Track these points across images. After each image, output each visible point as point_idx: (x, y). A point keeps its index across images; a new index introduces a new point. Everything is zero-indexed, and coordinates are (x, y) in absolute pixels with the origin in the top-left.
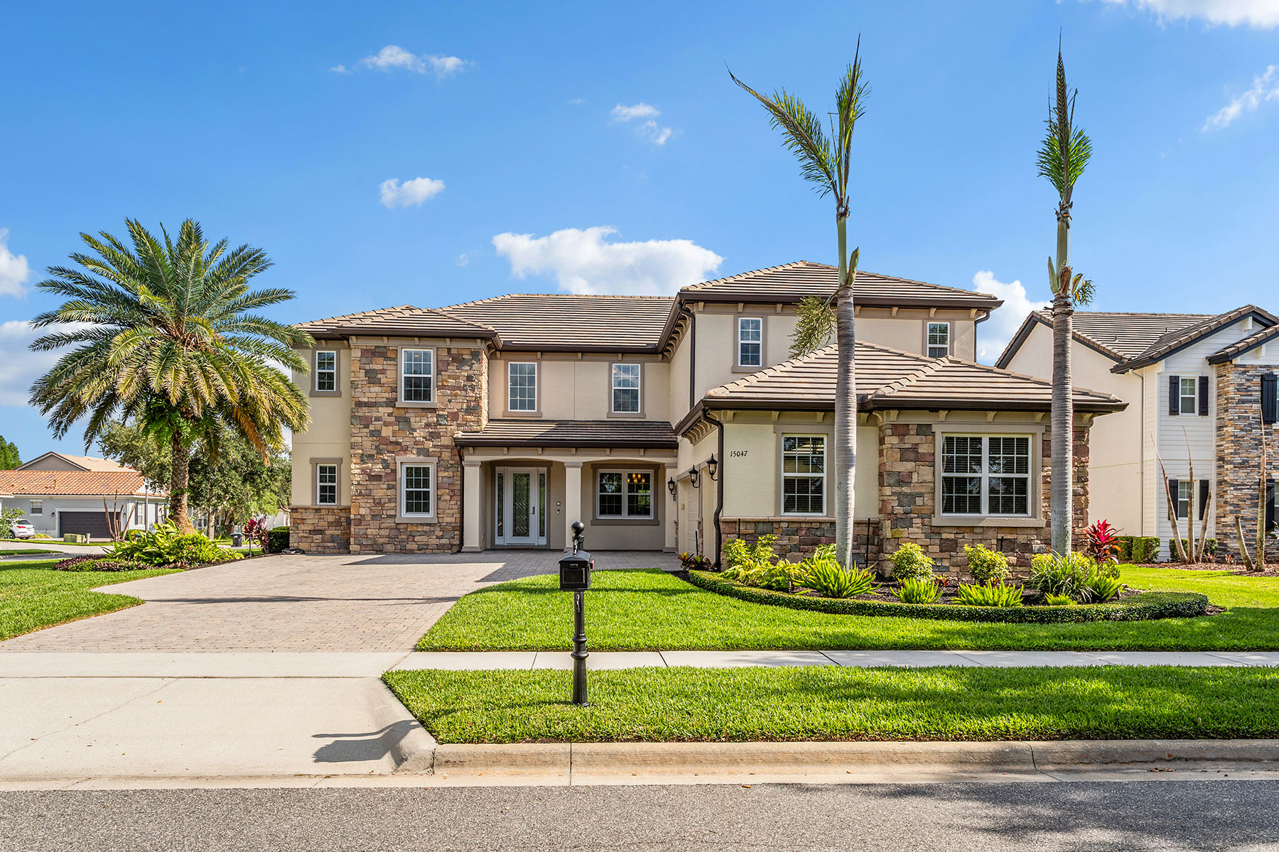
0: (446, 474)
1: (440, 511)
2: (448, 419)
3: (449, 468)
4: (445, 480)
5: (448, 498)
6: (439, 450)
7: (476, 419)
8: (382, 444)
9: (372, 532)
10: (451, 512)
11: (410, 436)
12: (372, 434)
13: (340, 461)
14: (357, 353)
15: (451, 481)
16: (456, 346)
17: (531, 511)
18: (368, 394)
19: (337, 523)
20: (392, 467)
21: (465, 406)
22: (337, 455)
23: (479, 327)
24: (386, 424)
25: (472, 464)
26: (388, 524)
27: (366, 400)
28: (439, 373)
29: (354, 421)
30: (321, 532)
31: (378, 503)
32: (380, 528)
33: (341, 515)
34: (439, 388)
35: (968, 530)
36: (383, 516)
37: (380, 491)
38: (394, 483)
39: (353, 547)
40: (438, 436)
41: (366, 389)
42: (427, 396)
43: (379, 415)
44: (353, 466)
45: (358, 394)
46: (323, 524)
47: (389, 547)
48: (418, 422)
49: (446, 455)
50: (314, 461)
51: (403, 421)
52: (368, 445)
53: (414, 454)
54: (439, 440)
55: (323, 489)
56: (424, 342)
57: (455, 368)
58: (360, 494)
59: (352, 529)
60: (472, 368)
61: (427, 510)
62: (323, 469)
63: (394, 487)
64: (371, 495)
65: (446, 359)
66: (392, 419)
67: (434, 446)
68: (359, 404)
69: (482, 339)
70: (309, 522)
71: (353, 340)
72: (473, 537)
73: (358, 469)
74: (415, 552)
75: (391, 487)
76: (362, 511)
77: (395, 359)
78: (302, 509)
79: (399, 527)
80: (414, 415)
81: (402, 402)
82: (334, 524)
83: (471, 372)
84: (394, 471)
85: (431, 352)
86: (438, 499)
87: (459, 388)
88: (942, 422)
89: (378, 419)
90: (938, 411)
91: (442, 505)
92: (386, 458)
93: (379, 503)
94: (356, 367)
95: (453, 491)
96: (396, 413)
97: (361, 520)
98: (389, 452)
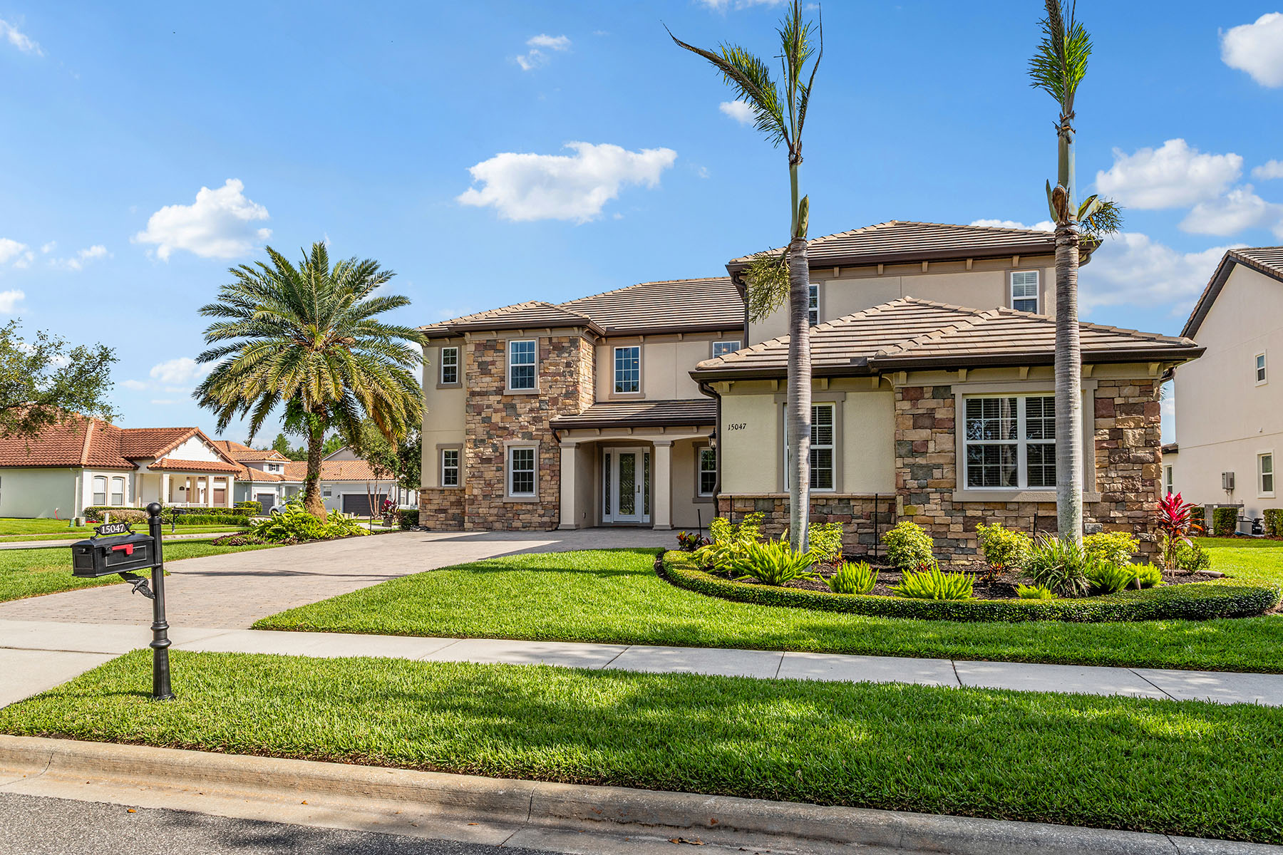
0: (547, 456)
1: (542, 491)
2: (549, 404)
3: (548, 450)
4: (546, 461)
5: (549, 478)
6: (541, 433)
7: (574, 402)
8: (492, 430)
9: (483, 511)
10: (551, 491)
11: (516, 421)
12: (484, 420)
13: (460, 446)
14: (471, 348)
15: (552, 462)
16: (557, 334)
17: (636, 489)
18: (480, 385)
19: (456, 503)
20: (501, 450)
21: (564, 391)
22: (458, 441)
23: (577, 316)
24: (496, 411)
25: (568, 446)
26: (497, 504)
27: (478, 389)
28: (541, 361)
29: (468, 409)
30: (444, 511)
32: (490, 508)
33: (460, 495)
34: (541, 375)
35: (999, 506)
36: (492, 496)
37: (490, 473)
38: (502, 465)
39: (467, 525)
40: (540, 420)
41: (479, 380)
42: (531, 384)
43: (489, 403)
44: (469, 451)
45: (472, 385)
46: (446, 504)
47: (498, 525)
48: (523, 408)
49: (547, 438)
50: (439, 447)
51: (510, 407)
52: (481, 430)
53: (519, 438)
54: (541, 424)
55: (447, 472)
56: (529, 333)
57: (555, 356)
58: (473, 476)
59: (467, 508)
60: (570, 354)
61: (531, 490)
63: (502, 469)
64: (482, 477)
65: (547, 347)
66: (501, 406)
67: (537, 430)
68: (473, 394)
69: (579, 327)
70: (435, 502)
71: (468, 336)
72: (569, 515)
73: (472, 453)
74: (520, 529)
75: (500, 468)
76: (476, 492)
77: (503, 351)
78: (429, 490)
79: (506, 506)
80: (518, 401)
81: (509, 390)
82: (454, 504)
83: (570, 359)
84: (502, 454)
85: (534, 342)
86: (541, 480)
87: (559, 374)
88: (962, 383)
89: (489, 407)
90: (957, 371)
91: (543, 485)
92: (495, 442)
93: (489, 484)
94: (472, 360)
95: (553, 471)
96: (504, 400)
97: (473, 501)
98: (498, 436)
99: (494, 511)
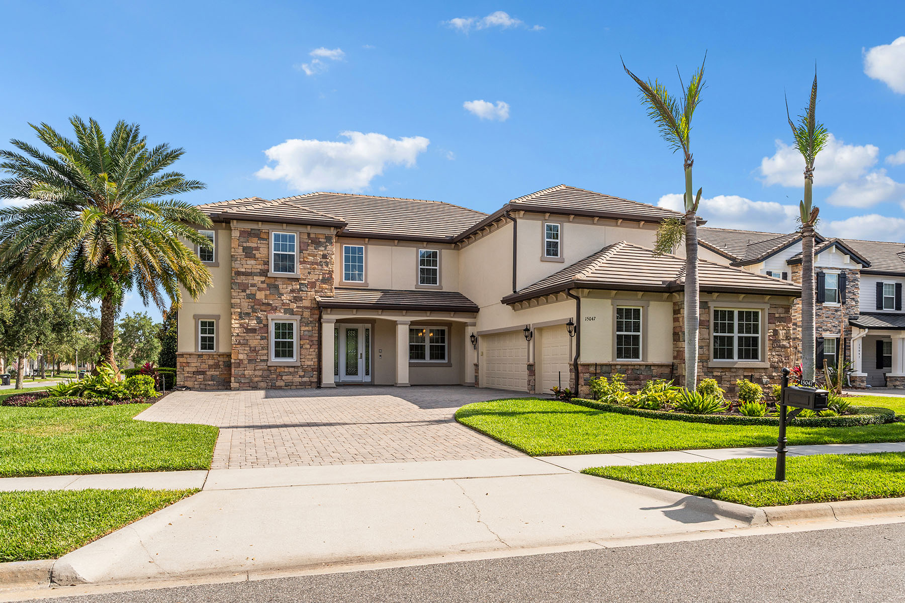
0: (307, 328)
2: (308, 287)
3: (309, 324)
4: (306, 333)
5: (308, 346)
6: (301, 310)
7: (330, 287)
8: (256, 305)
9: (249, 373)
10: (311, 357)
11: (279, 299)
12: (249, 297)
13: (218, 317)
14: (236, 234)
15: (310, 333)
16: (314, 231)
17: (359, 356)
18: (245, 266)
19: (216, 366)
20: (264, 322)
21: (321, 277)
22: (216, 313)
23: (333, 218)
24: (260, 289)
25: (329, 322)
26: (262, 367)
27: (243, 270)
28: (301, 251)
29: (233, 286)
30: (203, 373)
31: (254, 350)
32: (255, 370)
33: (220, 359)
34: (301, 263)
36: (257, 360)
37: (255, 341)
38: (266, 335)
39: (233, 385)
40: (301, 299)
41: (244, 262)
42: (291, 269)
43: (254, 282)
44: (233, 322)
45: (237, 266)
46: (204, 367)
47: (263, 384)
48: (285, 288)
49: (307, 314)
50: (196, 317)
51: (273, 287)
52: (246, 306)
53: (282, 313)
54: (301, 302)
55: (203, 339)
56: (290, 227)
57: (314, 248)
58: (239, 343)
59: (232, 371)
60: (326, 248)
61: (291, 355)
62: (203, 324)
63: (267, 338)
64: (247, 344)
65: (307, 241)
66: (265, 286)
67: (298, 307)
68: (239, 273)
69: (335, 227)
70: (193, 365)
71: (234, 224)
72: (328, 377)
73: (237, 323)
74: (283, 388)
75: (263, 337)
76: (241, 357)
77: (267, 239)
78: (187, 354)
79: (270, 368)
80: (281, 283)
81: (272, 272)
82: (214, 367)
83: (326, 252)
84: (267, 326)
85: (296, 235)
86: (300, 348)
87: (316, 264)
89: (253, 285)
91: (303, 352)
92: (260, 315)
94: (235, 244)
95: (312, 341)
96: (268, 281)
97: (239, 363)
98: (261, 311)
99: (260, 373)
